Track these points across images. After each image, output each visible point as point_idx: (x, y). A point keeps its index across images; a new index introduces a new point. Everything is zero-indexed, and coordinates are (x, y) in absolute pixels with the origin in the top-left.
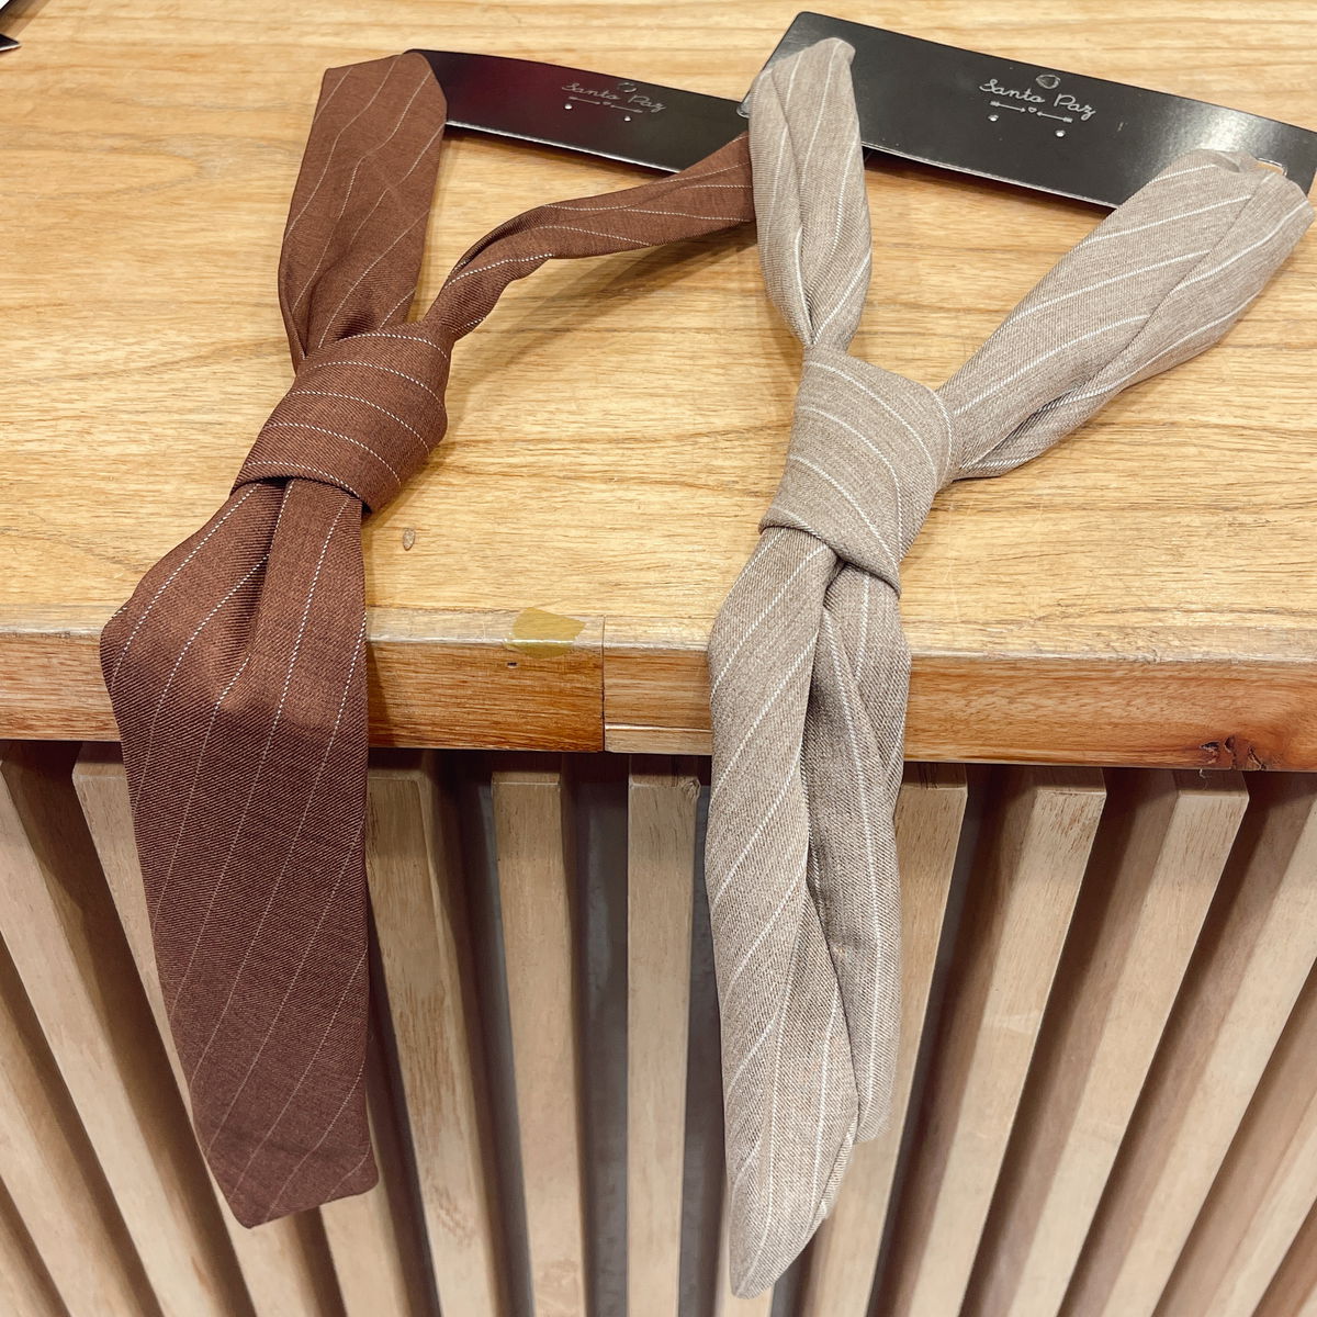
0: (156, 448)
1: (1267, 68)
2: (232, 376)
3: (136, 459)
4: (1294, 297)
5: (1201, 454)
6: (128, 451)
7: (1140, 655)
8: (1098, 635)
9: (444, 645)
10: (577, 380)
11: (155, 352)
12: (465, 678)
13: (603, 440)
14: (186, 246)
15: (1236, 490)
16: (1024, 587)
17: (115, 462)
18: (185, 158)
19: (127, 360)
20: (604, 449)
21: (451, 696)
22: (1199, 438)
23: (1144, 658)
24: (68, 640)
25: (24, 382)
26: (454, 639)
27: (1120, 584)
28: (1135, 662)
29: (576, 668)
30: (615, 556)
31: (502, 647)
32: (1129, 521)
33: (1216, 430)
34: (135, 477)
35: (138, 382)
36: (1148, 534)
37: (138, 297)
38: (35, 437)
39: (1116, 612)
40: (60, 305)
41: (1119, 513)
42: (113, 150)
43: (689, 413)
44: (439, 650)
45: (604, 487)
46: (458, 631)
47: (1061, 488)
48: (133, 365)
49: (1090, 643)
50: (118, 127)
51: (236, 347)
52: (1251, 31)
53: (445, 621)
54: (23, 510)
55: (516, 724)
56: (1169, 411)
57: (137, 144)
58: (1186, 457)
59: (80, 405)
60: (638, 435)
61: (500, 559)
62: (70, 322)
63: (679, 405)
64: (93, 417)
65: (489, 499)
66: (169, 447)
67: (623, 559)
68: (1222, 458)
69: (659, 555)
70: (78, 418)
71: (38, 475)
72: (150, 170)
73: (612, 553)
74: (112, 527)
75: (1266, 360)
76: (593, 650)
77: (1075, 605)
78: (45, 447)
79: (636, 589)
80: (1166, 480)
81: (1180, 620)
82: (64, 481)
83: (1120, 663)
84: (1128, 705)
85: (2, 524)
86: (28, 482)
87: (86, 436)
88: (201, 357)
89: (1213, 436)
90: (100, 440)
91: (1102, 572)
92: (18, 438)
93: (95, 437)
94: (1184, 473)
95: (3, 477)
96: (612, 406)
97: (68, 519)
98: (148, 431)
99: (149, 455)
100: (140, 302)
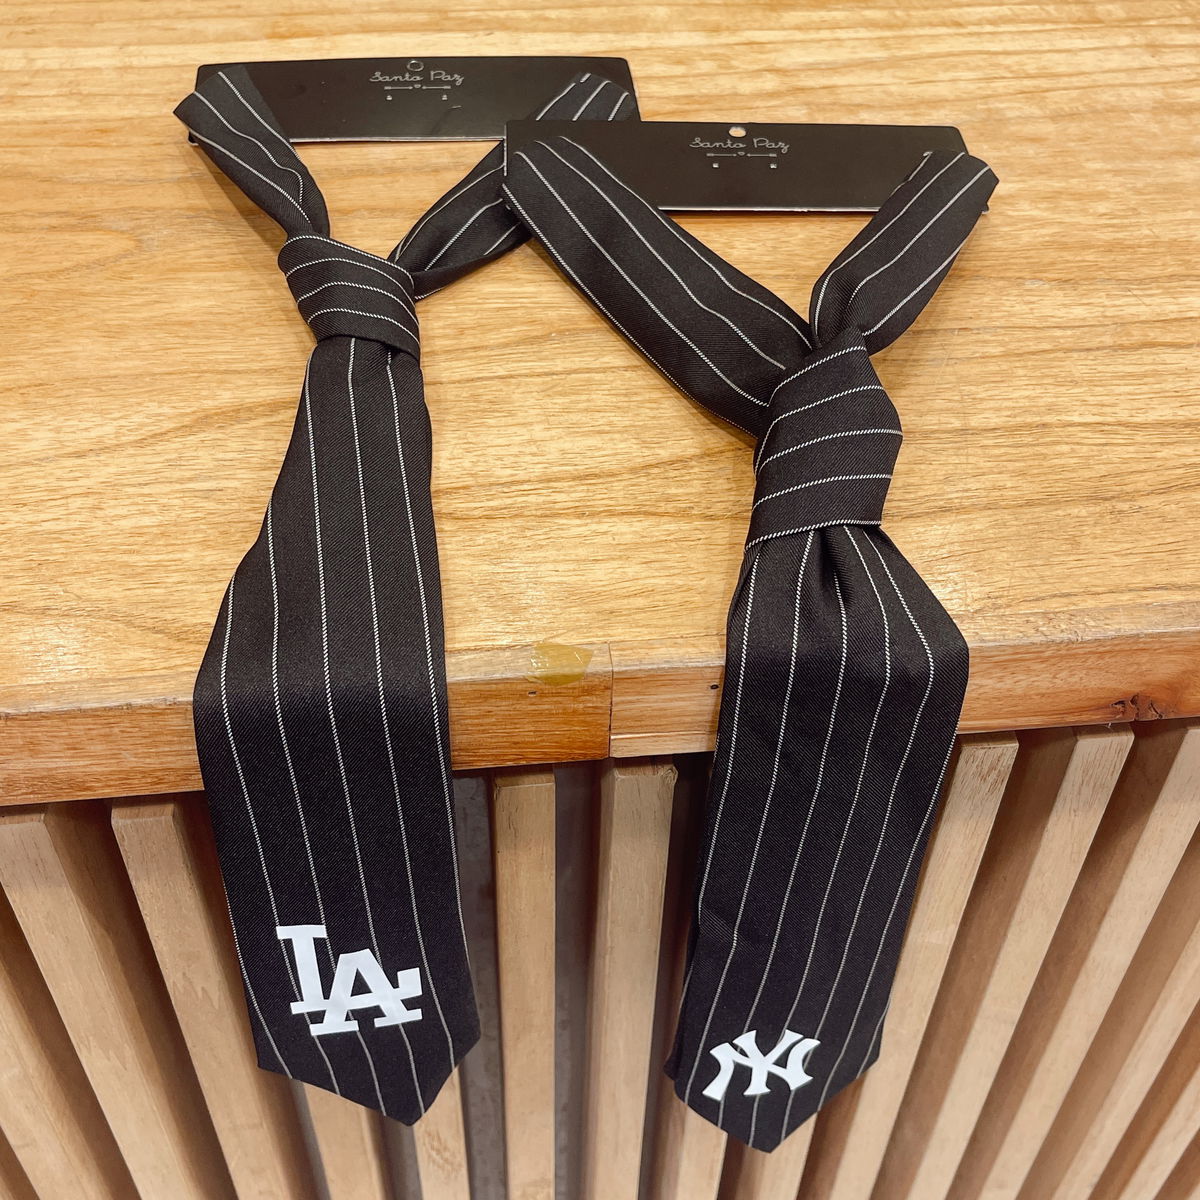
0: (167, 518)
1: (1047, 94)
2: (219, 443)
3: (150, 530)
4: (1117, 303)
6: (141, 524)
7: (1065, 636)
8: (1028, 621)
9: (473, 683)
10: (531, 424)
11: (142, 425)
12: (490, 708)
13: (567, 478)
14: (145, 319)
15: (1108, 482)
17: (132, 535)
18: (122, 232)
19: (117, 435)
20: (571, 487)
21: (478, 725)
22: (1068, 436)
23: (1069, 639)
24: (130, 711)
25: (26, 464)
26: (482, 677)
27: (1034, 574)
28: (1061, 642)
29: (589, 691)
30: (604, 586)
31: (525, 680)
32: (1029, 516)
33: (1080, 428)
34: (154, 548)
35: (133, 456)
36: (1046, 527)
37: (113, 373)
38: (51, 516)
39: (1037, 600)
40: (41, 385)
41: (1019, 510)
42: (53, 228)
43: (635, 447)
44: (468, 688)
45: (578, 522)
46: (483, 669)
47: (967, 491)
48: (124, 439)
49: (1022, 629)
50: (50, 205)
51: (216, 414)
52: (1028, 61)
53: (469, 660)
54: (56, 588)
55: (532, 743)
56: (1038, 414)
57: (73, 221)
58: (1061, 454)
59: (84, 482)
60: (597, 471)
61: (504, 597)
62: (54, 402)
63: (625, 440)
64: (100, 493)
65: (482, 542)
66: (179, 516)
67: (612, 587)
68: (1091, 453)
69: (640, 582)
70: (86, 495)
71: (63, 553)
72: (93, 246)
73: (600, 583)
74: (145, 599)
75: (1107, 361)
76: (604, 674)
77: (1001, 597)
78: (62, 526)
79: (629, 615)
80: (1051, 477)
81: (1090, 603)
82: (88, 557)
83: (1049, 644)
84: (1054, 677)
85: (41, 604)
86: (55, 561)
87: (98, 512)
88: (186, 426)
89: (1080, 434)
90: (112, 514)
91: (1017, 564)
92: (35, 519)
93: (106, 512)
94: (1063, 468)
95: (30, 558)
96: (567, 446)
97: (102, 593)
98: (155, 502)
99: (161, 526)
100: (115, 377)
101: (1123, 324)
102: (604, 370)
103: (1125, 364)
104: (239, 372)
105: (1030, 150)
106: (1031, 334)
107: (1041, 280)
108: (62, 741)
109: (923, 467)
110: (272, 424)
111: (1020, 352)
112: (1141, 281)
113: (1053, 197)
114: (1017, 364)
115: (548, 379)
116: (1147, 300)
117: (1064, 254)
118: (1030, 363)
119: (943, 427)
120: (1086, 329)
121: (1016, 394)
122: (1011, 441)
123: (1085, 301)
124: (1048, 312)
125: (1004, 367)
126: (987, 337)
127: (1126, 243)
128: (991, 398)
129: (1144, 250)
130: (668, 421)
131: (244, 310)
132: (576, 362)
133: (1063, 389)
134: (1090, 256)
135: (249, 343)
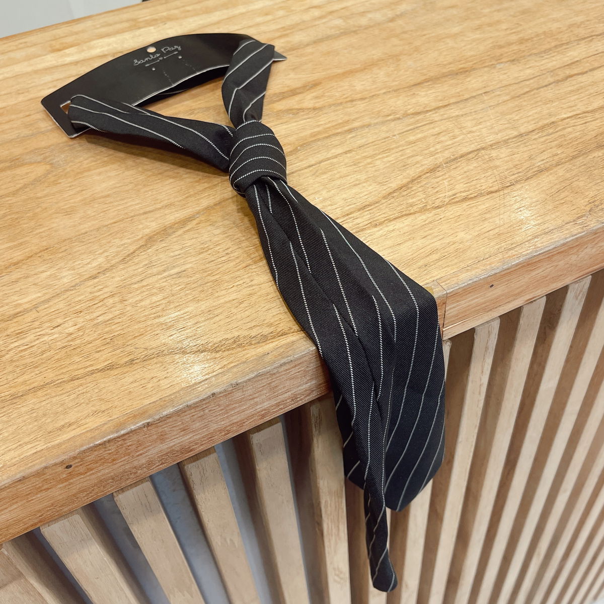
0: (166, 294)
2: (167, 248)
3: (161, 302)
4: (542, 63)
5: (574, 130)
6: (154, 301)
11: (118, 252)
13: (355, 211)
14: (82, 200)
15: (600, 138)
16: (571, 202)
18: (39, 162)
19: (108, 261)
20: (360, 214)
22: (567, 124)
25: (67, 291)
30: (412, 255)
33: (569, 119)
34: (170, 311)
36: (590, 165)
37: (83, 231)
38: (100, 313)
40: (47, 249)
41: (572, 162)
45: (376, 229)
47: (543, 160)
48: (113, 262)
51: (154, 235)
54: (128, 349)
56: (546, 119)
57: (7, 164)
58: (570, 133)
59: (106, 290)
62: (60, 255)
63: (370, 185)
64: (119, 293)
66: (171, 290)
67: (416, 254)
68: (583, 128)
70: (112, 296)
71: (120, 330)
72: (27, 173)
73: (409, 254)
74: (183, 337)
75: (558, 88)
76: (443, 296)
77: (595, 201)
78: (111, 316)
79: (435, 264)
80: (574, 143)
82: (136, 327)
85: (127, 359)
86: (119, 335)
87: (125, 302)
88: (143, 246)
89: (572, 122)
90: (134, 301)
91: (590, 185)
92: (92, 317)
93: (130, 301)
94: (576, 138)
95: (104, 338)
96: (344, 196)
97: (158, 343)
98: (153, 288)
99: (166, 298)
100: (86, 233)
101: (552, 71)
102: (336, 157)
103: (566, 87)
104: (152, 211)
105: (454, 11)
106: (516, 86)
107: (502, 63)
108: (178, 428)
109: (516, 156)
110: (188, 231)
111: (517, 95)
112: (545, 52)
113: (479, 27)
114: (521, 100)
115: (311, 168)
116: (554, 59)
117: (503, 49)
118: (526, 99)
119: (511, 136)
120: (538, 78)
121: (530, 113)
122: (544, 134)
123: (527, 66)
124: (516, 75)
125: (517, 103)
126: (498, 93)
127: (526, 38)
128: (521, 118)
129: (535, 39)
130: (384, 170)
131: (132, 181)
132: (320, 157)
133: (548, 105)
134: (515, 47)
135: (147, 196)
